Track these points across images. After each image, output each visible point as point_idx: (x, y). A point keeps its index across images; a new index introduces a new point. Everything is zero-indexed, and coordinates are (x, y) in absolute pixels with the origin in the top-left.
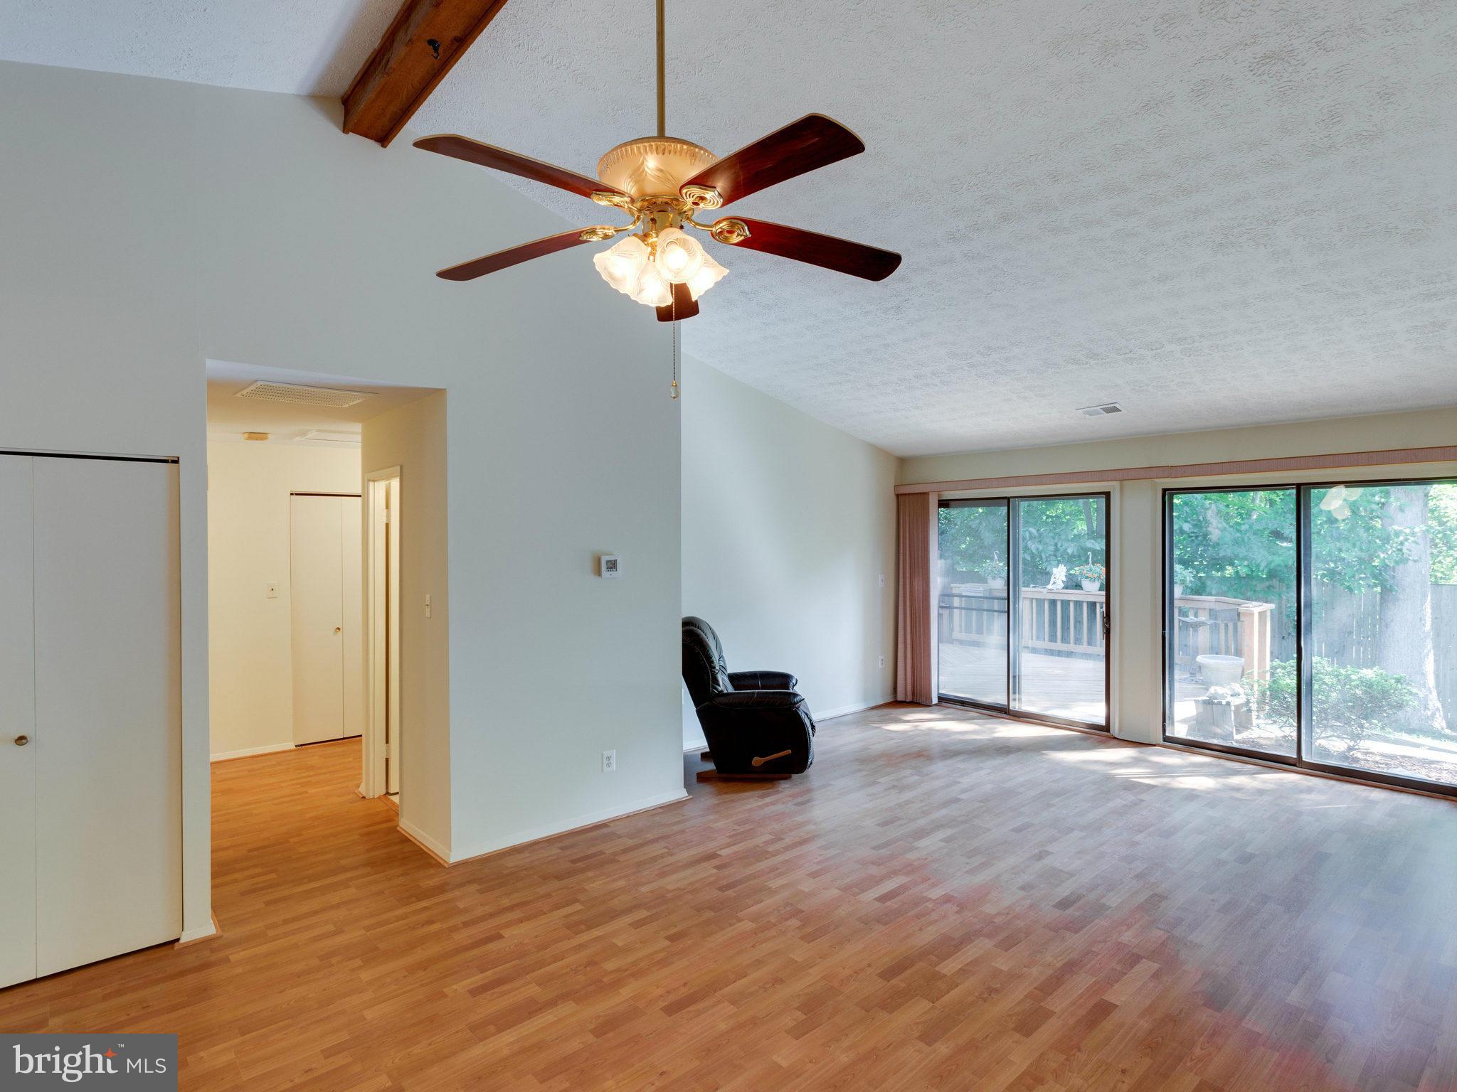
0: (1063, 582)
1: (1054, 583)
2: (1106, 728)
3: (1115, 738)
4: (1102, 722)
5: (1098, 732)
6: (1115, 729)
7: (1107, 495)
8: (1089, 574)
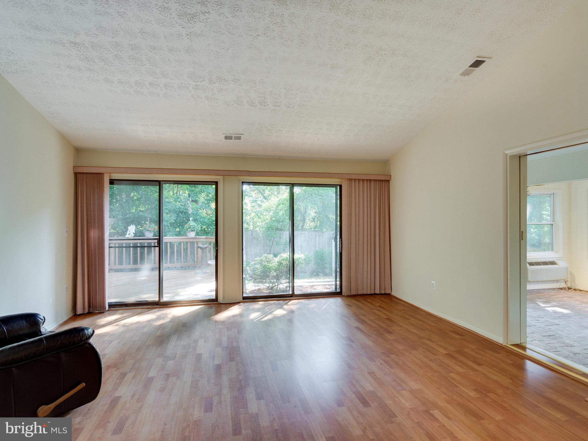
0: (134, 233)
1: (129, 234)
2: (216, 300)
3: (221, 304)
4: (214, 298)
5: (212, 303)
6: (221, 299)
7: (216, 183)
8: (150, 229)
